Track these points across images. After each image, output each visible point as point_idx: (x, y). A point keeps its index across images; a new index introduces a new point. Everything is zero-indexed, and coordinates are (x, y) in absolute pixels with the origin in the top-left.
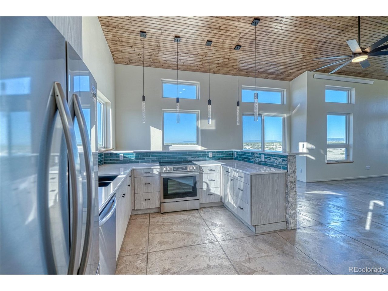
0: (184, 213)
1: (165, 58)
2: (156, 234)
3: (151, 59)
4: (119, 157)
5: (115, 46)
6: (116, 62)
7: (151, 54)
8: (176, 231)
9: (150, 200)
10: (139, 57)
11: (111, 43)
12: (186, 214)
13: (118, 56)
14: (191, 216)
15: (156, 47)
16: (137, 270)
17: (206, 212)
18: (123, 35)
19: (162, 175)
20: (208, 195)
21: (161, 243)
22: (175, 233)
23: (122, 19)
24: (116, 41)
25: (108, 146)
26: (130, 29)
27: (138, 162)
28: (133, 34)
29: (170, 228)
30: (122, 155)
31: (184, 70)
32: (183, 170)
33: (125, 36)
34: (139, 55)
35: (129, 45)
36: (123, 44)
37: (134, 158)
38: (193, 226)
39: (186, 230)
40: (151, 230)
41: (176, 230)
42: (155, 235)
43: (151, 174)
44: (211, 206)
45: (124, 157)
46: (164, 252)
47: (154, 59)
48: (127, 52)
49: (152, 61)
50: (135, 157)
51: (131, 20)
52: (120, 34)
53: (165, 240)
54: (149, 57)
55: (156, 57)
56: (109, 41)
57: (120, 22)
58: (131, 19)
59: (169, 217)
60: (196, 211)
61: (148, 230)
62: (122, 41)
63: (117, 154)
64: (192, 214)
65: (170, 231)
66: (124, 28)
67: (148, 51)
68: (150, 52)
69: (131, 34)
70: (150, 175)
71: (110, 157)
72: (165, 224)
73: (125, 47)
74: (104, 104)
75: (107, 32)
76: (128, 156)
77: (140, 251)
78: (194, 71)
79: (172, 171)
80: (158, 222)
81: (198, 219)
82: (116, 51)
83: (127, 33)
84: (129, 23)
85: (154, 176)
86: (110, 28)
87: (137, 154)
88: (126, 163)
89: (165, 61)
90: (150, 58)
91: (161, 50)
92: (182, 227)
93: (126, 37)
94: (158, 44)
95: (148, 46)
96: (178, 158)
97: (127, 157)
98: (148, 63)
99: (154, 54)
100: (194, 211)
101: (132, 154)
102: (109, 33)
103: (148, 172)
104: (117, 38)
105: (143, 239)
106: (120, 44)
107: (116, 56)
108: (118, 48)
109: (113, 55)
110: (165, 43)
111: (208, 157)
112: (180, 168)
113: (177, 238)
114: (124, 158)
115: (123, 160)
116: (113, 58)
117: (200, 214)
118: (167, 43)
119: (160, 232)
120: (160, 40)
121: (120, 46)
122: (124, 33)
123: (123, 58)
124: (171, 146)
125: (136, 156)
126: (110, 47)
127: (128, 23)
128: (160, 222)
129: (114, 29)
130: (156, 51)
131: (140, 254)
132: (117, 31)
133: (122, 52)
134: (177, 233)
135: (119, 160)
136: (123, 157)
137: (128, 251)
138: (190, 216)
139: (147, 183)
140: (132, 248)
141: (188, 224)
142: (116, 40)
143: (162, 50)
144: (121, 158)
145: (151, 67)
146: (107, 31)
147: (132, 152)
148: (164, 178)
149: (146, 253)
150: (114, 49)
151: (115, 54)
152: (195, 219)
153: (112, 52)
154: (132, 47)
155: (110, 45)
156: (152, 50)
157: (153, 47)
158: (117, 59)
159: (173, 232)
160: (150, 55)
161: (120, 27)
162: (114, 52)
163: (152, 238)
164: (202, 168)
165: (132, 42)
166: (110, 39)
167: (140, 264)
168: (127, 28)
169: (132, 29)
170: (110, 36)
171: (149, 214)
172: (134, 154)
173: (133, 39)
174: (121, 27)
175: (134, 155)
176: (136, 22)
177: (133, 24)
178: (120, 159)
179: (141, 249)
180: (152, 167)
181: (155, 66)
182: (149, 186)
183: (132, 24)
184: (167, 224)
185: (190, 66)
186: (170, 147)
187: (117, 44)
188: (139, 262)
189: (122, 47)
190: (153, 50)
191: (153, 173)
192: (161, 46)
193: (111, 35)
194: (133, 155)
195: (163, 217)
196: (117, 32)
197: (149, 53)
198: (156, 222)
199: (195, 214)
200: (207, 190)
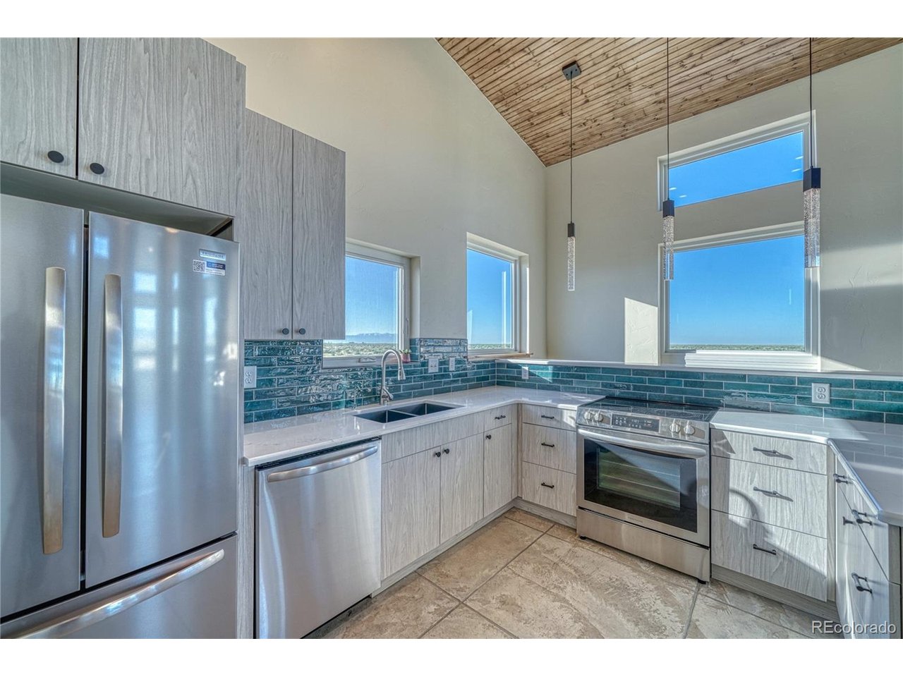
0: (644, 567)
1: (654, 97)
2: (519, 575)
3: (617, 120)
4: (520, 373)
5: (532, 131)
6: (548, 164)
7: (610, 105)
8: (566, 602)
9: (552, 487)
10: (587, 129)
11: (522, 129)
12: (645, 574)
13: (545, 148)
14: (656, 588)
15: (617, 81)
16: (413, 620)
17: (731, 608)
18: (535, 98)
19: (581, 431)
20: (755, 547)
21: (503, 603)
22: (558, 604)
23: (519, 66)
24: (529, 120)
25: (523, 349)
26: (541, 77)
27: (557, 389)
28: (552, 84)
29: (561, 583)
30: (527, 368)
31: (738, 98)
32: (643, 428)
33: (540, 99)
34: (584, 124)
35: (556, 113)
36: (543, 117)
37: (549, 379)
38: (628, 620)
39: (594, 616)
40: (519, 561)
41: (567, 598)
42: (514, 575)
43: (558, 421)
44: (777, 599)
45: (531, 374)
46: (489, 625)
47: (625, 113)
48: (558, 131)
49: (624, 122)
50: (551, 375)
51: (535, 57)
52: (528, 101)
53: (519, 604)
54: (611, 115)
55: (629, 107)
56: (517, 127)
57: (518, 77)
58: (535, 55)
59: (591, 554)
60: (695, 584)
61: (512, 558)
62: (539, 114)
63: (517, 366)
64: (669, 584)
65: (555, 591)
66: (529, 83)
67: (601, 104)
68: (606, 102)
69: (549, 86)
70: (554, 423)
71: (506, 372)
72: (561, 565)
73: (548, 122)
74: (516, 261)
75: (507, 110)
76: (537, 372)
77: (456, 589)
78: (787, 81)
79: (608, 426)
80: (551, 551)
81: (671, 609)
82: (537, 140)
83: (540, 90)
84: (533, 65)
85: (563, 428)
86: (509, 100)
87: (558, 369)
88: (533, 387)
89: (660, 102)
90: (613, 119)
91: (633, 79)
92: (594, 599)
93: (543, 99)
94: (617, 70)
95: (595, 91)
96: (670, 391)
97: (535, 375)
98: (616, 131)
99: (621, 101)
100: (683, 581)
101: (545, 367)
102: (510, 111)
103: (552, 416)
104: (527, 112)
105: (484, 570)
106: (539, 121)
107: (542, 150)
108: (537, 131)
109: (536, 151)
110: (634, 55)
111: (805, 400)
112: (635, 421)
113: (550, 618)
114: (529, 375)
115: (528, 380)
116: (539, 157)
117: (695, 599)
118: (642, 51)
119: (529, 577)
120: (618, 56)
121: (541, 125)
122: (535, 92)
123: (556, 148)
124: (693, 351)
125: (554, 375)
126: (525, 138)
127: (533, 68)
128: (556, 555)
129: (515, 97)
130: (621, 91)
131: (449, 594)
132: (522, 98)
133: (548, 137)
134: (562, 606)
135: (520, 379)
136: (527, 373)
137: (441, 574)
138: (652, 587)
139: (548, 442)
140: (452, 573)
141: (619, 606)
142: (527, 117)
143: (637, 78)
144: (525, 377)
145: (626, 138)
146: (506, 108)
147: (545, 362)
148: (585, 440)
149: (459, 600)
150: (532, 138)
151: (538, 147)
152: (659, 605)
153: (531, 146)
154: (562, 114)
155: (522, 134)
156: (608, 96)
157: (610, 85)
158: (546, 155)
159: (557, 598)
160: (612, 109)
161: (522, 86)
162: (536, 144)
163: (501, 578)
164: (724, 437)
165: (558, 103)
166: (518, 121)
167: (429, 613)
168: (536, 80)
169: (544, 75)
170: (515, 116)
171: (552, 523)
172: (550, 368)
173: (557, 95)
174: (525, 85)
175: (550, 370)
176: (547, 53)
177: (543, 63)
178: (523, 378)
179: (462, 586)
180: (560, 406)
181: (639, 131)
182: (552, 453)
183: (539, 64)
184: (566, 568)
185: (760, 72)
186: (688, 356)
187: (532, 124)
188: (432, 608)
189: (544, 124)
190: (613, 94)
191: (561, 421)
192: (627, 70)
193: (515, 113)
194: (548, 369)
195: (574, 546)
196: (523, 101)
197: (605, 107)
198: (548, 548)
199: (679, 589)
200: (750, 524)
